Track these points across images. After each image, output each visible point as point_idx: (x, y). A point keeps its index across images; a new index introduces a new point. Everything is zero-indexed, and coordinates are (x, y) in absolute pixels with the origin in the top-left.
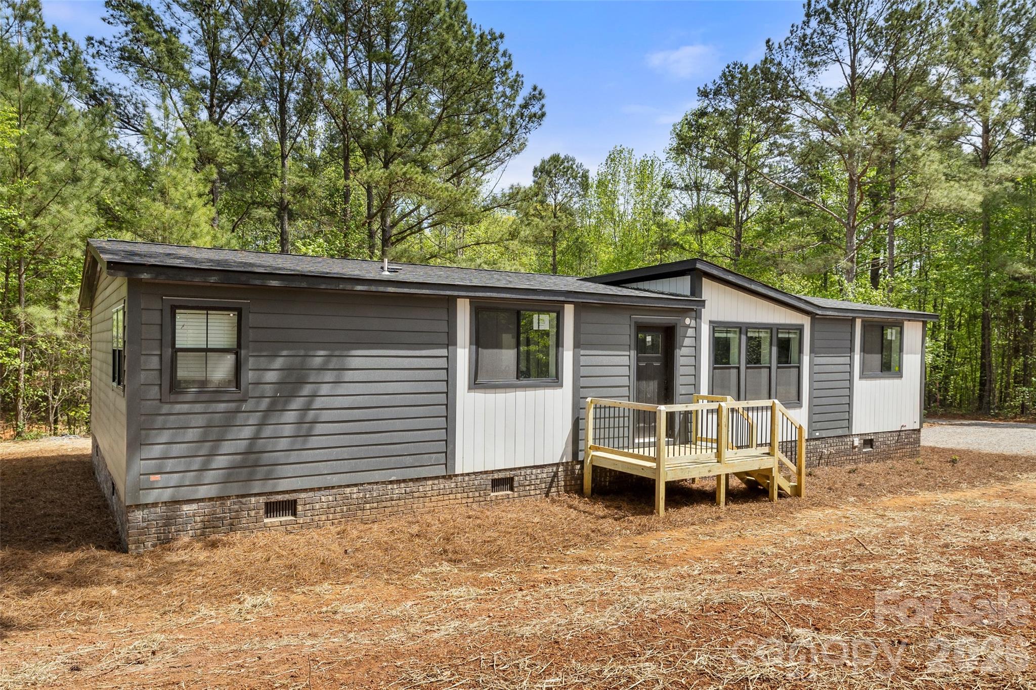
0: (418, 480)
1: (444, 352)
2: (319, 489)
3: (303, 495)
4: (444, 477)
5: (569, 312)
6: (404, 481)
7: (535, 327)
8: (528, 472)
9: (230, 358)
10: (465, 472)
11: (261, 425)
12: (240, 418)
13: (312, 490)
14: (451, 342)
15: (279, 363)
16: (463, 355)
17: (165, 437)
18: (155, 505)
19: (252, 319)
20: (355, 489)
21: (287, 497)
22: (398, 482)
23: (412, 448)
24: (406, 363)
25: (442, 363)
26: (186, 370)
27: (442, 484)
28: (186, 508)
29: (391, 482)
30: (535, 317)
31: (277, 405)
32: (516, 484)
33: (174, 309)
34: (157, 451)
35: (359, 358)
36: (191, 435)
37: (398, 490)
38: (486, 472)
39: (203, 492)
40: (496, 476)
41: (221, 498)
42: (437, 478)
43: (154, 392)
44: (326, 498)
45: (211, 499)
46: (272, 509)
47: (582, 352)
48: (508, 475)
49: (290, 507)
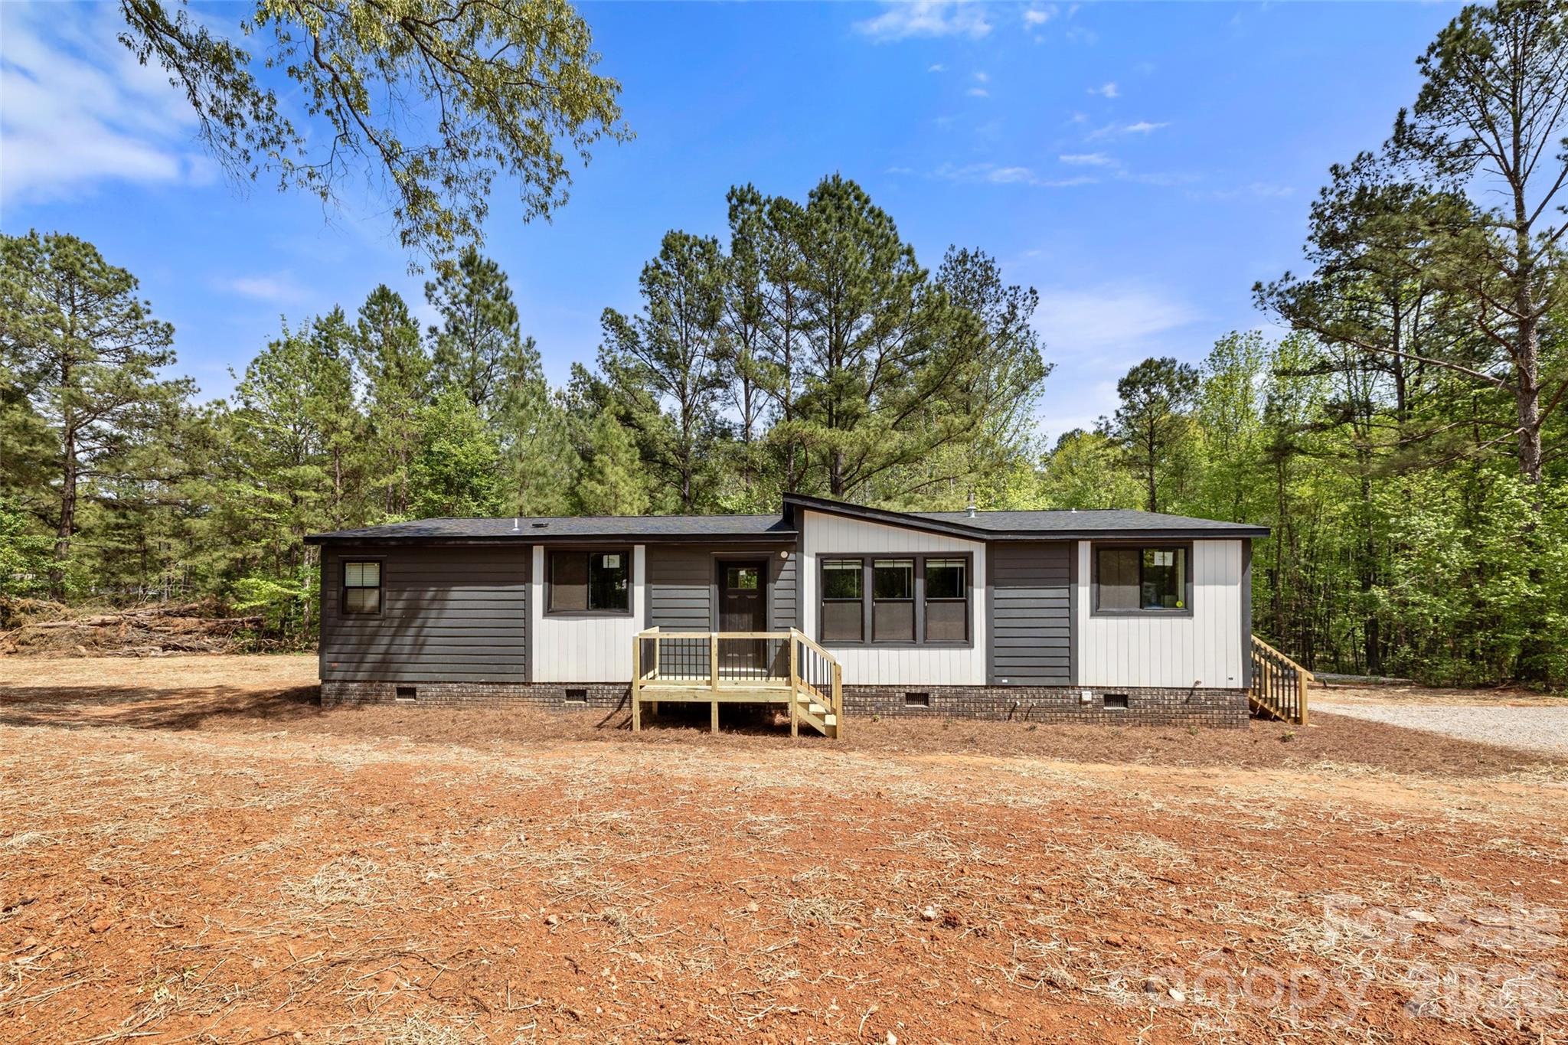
0: (503, 683)
1: (522, 587)
2: (431, 682)
3: (420, 685)
4: (524, 684)
5: (639, 554)
6: (492, 683)
7: (605, 566)
8: (600, 687)
9: (377, 592)
10: (542, 681)
11: (394, 636)
12: (383, 631)
13: (426, 682)
14: (528, 579)
15: (405, 595)
16: (538, 591)
17: (341, 640)
18: (334, 681)
19: (389, 567)
20: (455, 685)
21: (410, 685)
22: (487, 683)
23: (497, 659)
24: (492, 595)
25: (521, 596)
26: (353, 600)
27: (522, 689)
28: (350, 685)
29: (482, 683)
30: (605, 558)
31: (405, 623)
32: (588, 696)
33: (345, 562)
34: (336, 648)
35: (457, 593)
36: (354, 640)
37: (490, 689)
38: (560, 683)
39: (360, 676)
40: (569, 687)
41: (370, 681)
42: (518, 683)
43: (334, 614)
44: (434, 690)
45: (365, 681)
46: (403, 692)
47: (654, 587)
48: (581, 687)
49: (410, 692)
